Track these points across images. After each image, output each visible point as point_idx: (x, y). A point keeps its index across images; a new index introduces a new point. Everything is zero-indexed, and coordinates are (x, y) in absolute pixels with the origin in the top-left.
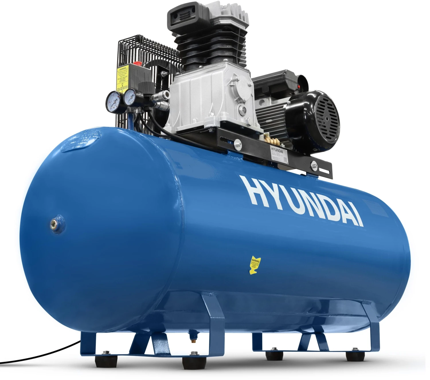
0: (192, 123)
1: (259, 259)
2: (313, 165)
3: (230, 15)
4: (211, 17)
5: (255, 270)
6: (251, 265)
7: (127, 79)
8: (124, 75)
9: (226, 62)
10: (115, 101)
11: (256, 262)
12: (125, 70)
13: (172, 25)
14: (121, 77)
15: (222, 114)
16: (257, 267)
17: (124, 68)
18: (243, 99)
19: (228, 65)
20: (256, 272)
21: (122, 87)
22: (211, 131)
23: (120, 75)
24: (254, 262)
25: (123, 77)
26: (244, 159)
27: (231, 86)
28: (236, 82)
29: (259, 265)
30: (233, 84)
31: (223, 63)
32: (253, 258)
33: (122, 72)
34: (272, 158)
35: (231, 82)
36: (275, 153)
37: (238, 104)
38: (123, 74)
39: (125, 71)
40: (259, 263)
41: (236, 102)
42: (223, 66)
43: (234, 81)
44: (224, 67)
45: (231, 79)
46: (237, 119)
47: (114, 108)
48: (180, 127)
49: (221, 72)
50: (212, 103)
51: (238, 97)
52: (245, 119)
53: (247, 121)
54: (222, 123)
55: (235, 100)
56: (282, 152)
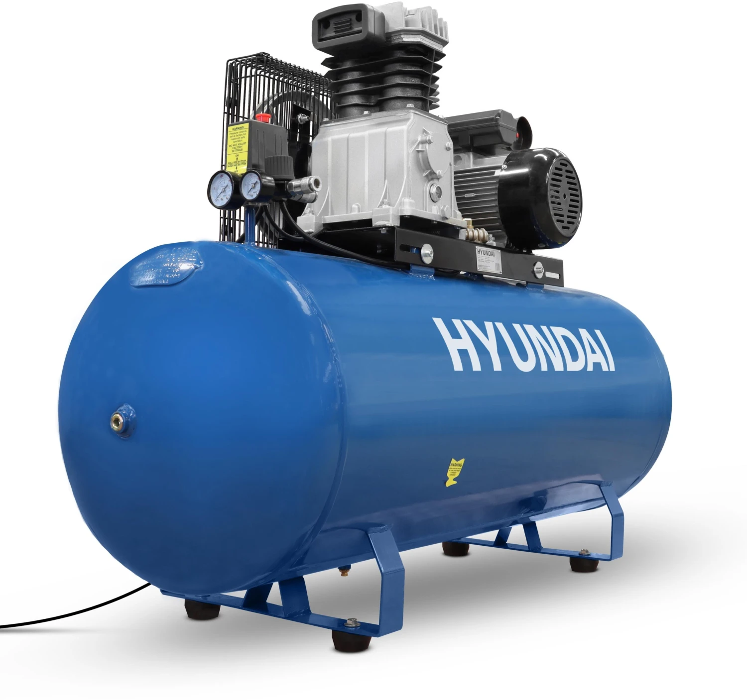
0: (351, 213)
1: (462, 461)
2: (537, 268)
3: (419, 27)
4: (388, 29)
5: (455, 480)
6: (449, 474)
7: (245, 148)
8: (241, 139)
9: (412, 111)
10: (225, 189)
11: (456, 467)
12: (241, 131)
13: (320, 40)
14: (234, 142)
15: (403, 202)
16: (457, 474)
17: (241, 128)
18: (437, 173)
19: (415, 115)
20: (456, 482)
21: (236, 160)
22: (383, 231)
23: (233, 139)
24: (455, 467)
25: (238, 143)
26: (436, 275)
27: (418, 151)
28: (427, 144)
29: (460, 470)
30: (422, 148)
31: (406, 111)
32: (453, 461)
33: (237, 134)
34: (478, 268)
35: (418, 144)
36: (483, 258)
37: (429, 181)
38: (238, 137)
39: (242, 133)
40: (461, 468)
41: (426, 178)
42: (406, 117)
43: (423, 142)
44: (408, 119)
45: (419, 139)
46: (426, 210)
47: (222, 199)
48: (329, 216)
49: (404, 127)
50: (385, 180)
51: (430, 171)
52: (439, 208)
53: (443, 211)
54: (403, 219)
55: (424, 174)
56: (493, 255)
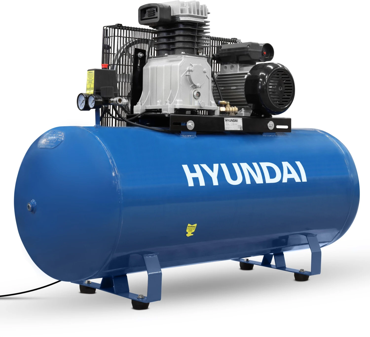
0: (156, 105)
1: (195, 225)
2: (270, 125)
3: (188, 13)
4: (173, 13)
5: (192, 233)
6: (187, 231)
7: (93, 82)
8: (91, 78)
10: (83, 101)
11: (192, 228)
12: (92, 74)
13: (142, 20)
14: (89, 79)
15: (176, 102)
16: (193, 231)
17: (91, 72)
18: (197, 85)
19: (185, 57)
20: (193, 235)
21: (90, 87)
22: (167, 116)
23: (89, 77)
24: (191, 228)
25: (91, 79)
26: (197, 134)
27: (187, 75)
28: (191, 72)
29: (195, 229)
30: (189, 73)
31: (181, 55)
32: (189, 225)
33: (90, 75)
34: (225, 129)
35: (187, 72)
36: (229, 123)
37: (194, 89)
38: (91, 76)
39: (92, 75)
40: (195, 228)
41: (191, 88)
42: (181, 59)
43: (189, 71)
44: (181, 60)
45: (187, 69)
46: (191, 105)
47: (82, 106)
48: (149, 106)
49: (179, 64)
50: (171, 89)
51: (193, 84)
52: (198, 102)
53: (200, 104)
54: (176, 109)
55: (191, 86)
56: (236, 121)
